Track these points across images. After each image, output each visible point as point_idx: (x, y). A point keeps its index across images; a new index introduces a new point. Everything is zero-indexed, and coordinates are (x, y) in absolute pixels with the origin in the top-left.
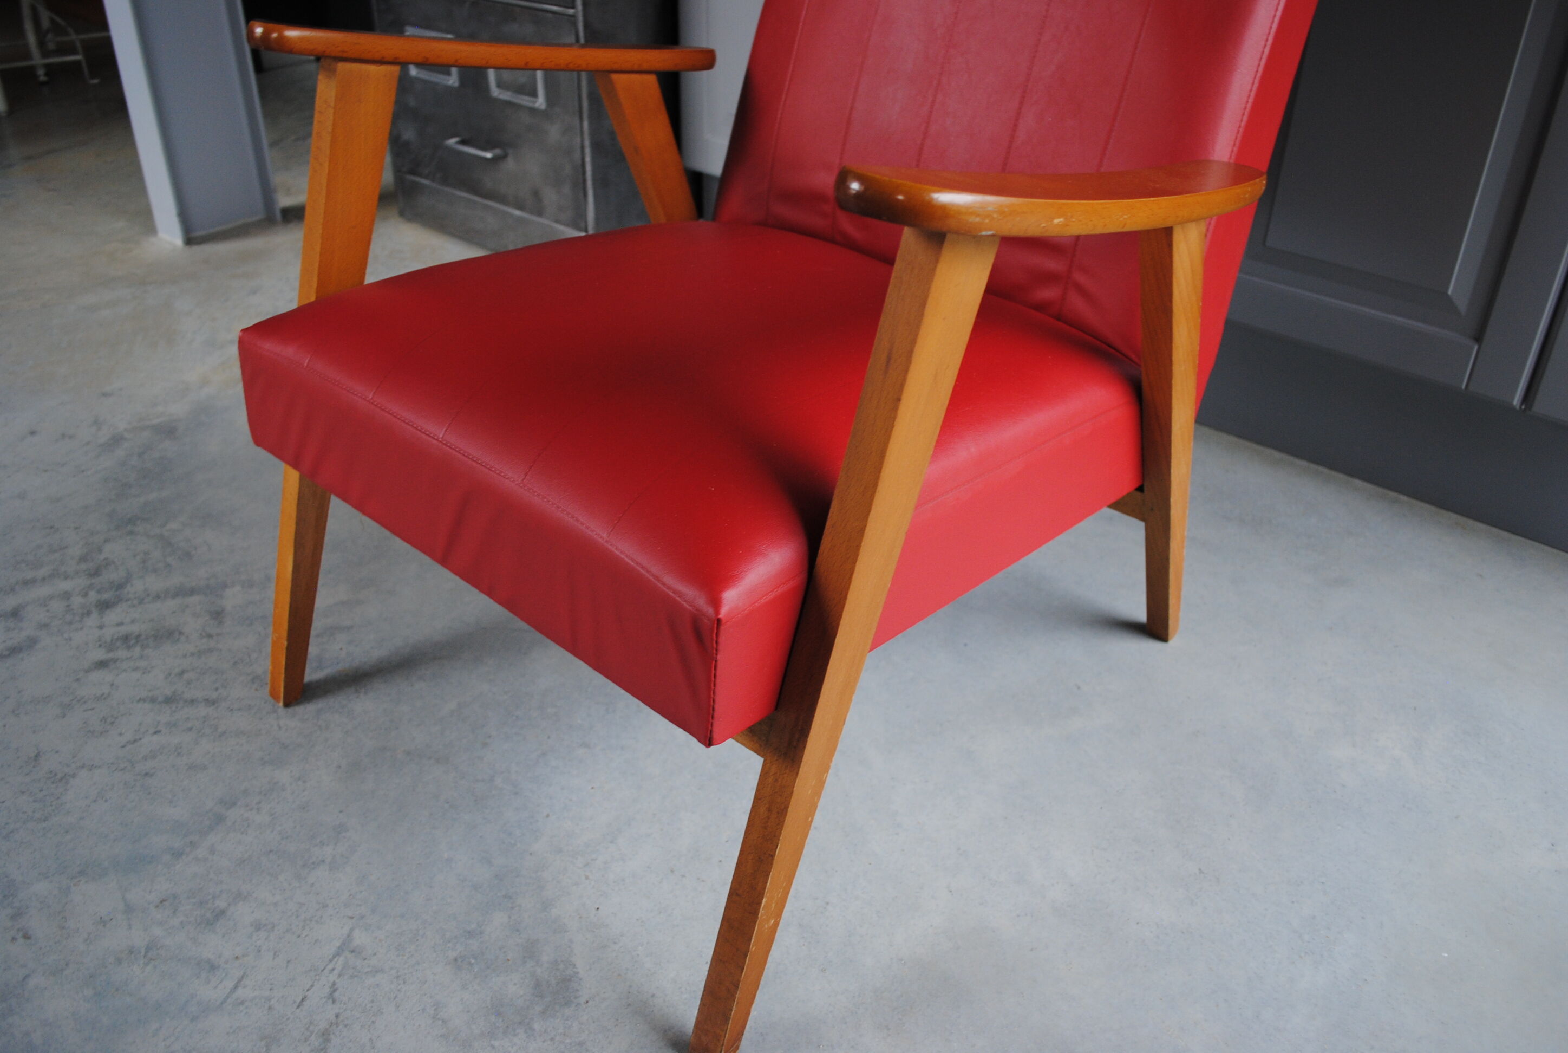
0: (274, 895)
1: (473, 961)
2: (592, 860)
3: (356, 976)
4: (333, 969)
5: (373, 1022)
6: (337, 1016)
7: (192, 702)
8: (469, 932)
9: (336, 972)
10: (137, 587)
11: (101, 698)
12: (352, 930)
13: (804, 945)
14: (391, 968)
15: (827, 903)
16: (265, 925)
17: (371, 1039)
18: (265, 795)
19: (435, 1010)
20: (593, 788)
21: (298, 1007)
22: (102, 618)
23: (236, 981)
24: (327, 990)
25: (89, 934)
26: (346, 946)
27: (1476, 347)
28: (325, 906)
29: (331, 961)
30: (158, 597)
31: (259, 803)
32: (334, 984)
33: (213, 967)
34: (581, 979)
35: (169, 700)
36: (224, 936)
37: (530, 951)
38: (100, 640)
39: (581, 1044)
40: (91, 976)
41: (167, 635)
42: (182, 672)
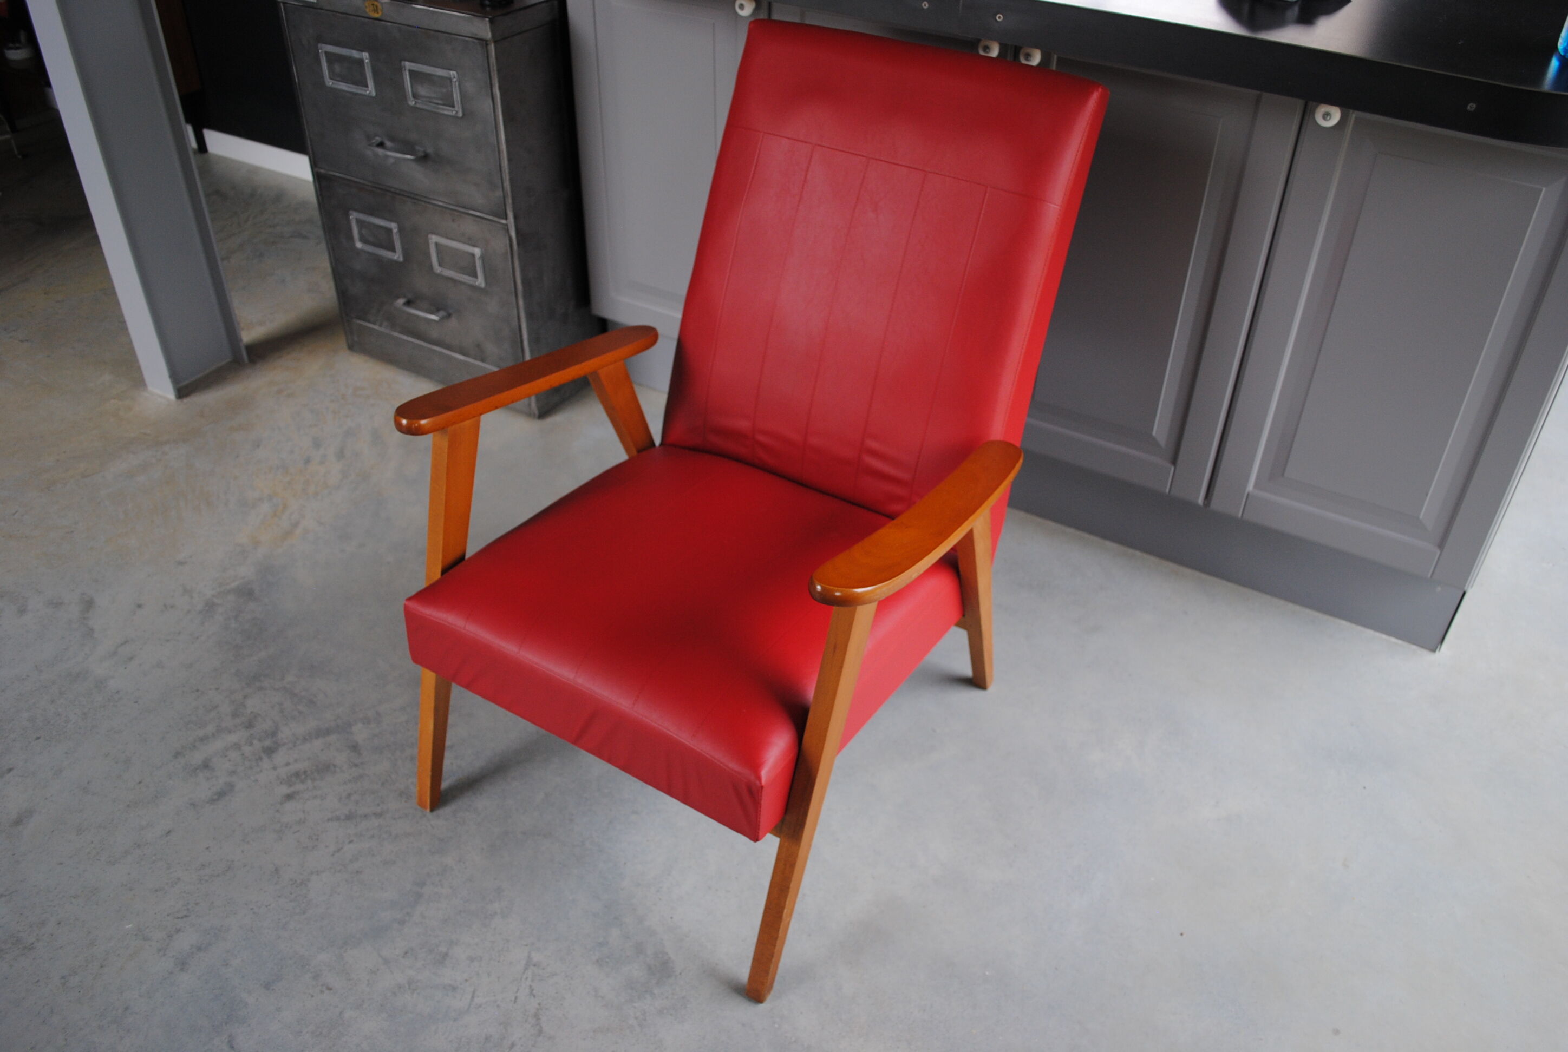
0: (473, 938)
1: (607, 960)
2: (660, 888)
3: (542, 980)
4: (527, 978)
5: (562, 1005)
6: (539, 1004)
7: (366, 816)
8: (600, 943)
10: (285, 733)
11: (301, 822)
12: (529, 953)
14: (561, 972)
16: (476, 958)
17: (564, 1014)
18: (442, 875)
19: (595, 991)
20: (648, 841)
21: (515, 1003)
22: (272, 760)
23: (471, 994)
24: (528, 991)
25: (368, 981)
26: (529, 963)
27: (1173, 468)
28: (508, 941)
29: (524, 973)
30: (305, 740)
31: (440, 880)
32: (530, 986)
33: (454, 989)
34: (673, 961)
35: (349, 817)
36: (453, 969)
37: (639, 949)
38: (279, 778)
39: (684, 998)
40: (382, 1006)
41: (325, 769)
42: (349, 795)
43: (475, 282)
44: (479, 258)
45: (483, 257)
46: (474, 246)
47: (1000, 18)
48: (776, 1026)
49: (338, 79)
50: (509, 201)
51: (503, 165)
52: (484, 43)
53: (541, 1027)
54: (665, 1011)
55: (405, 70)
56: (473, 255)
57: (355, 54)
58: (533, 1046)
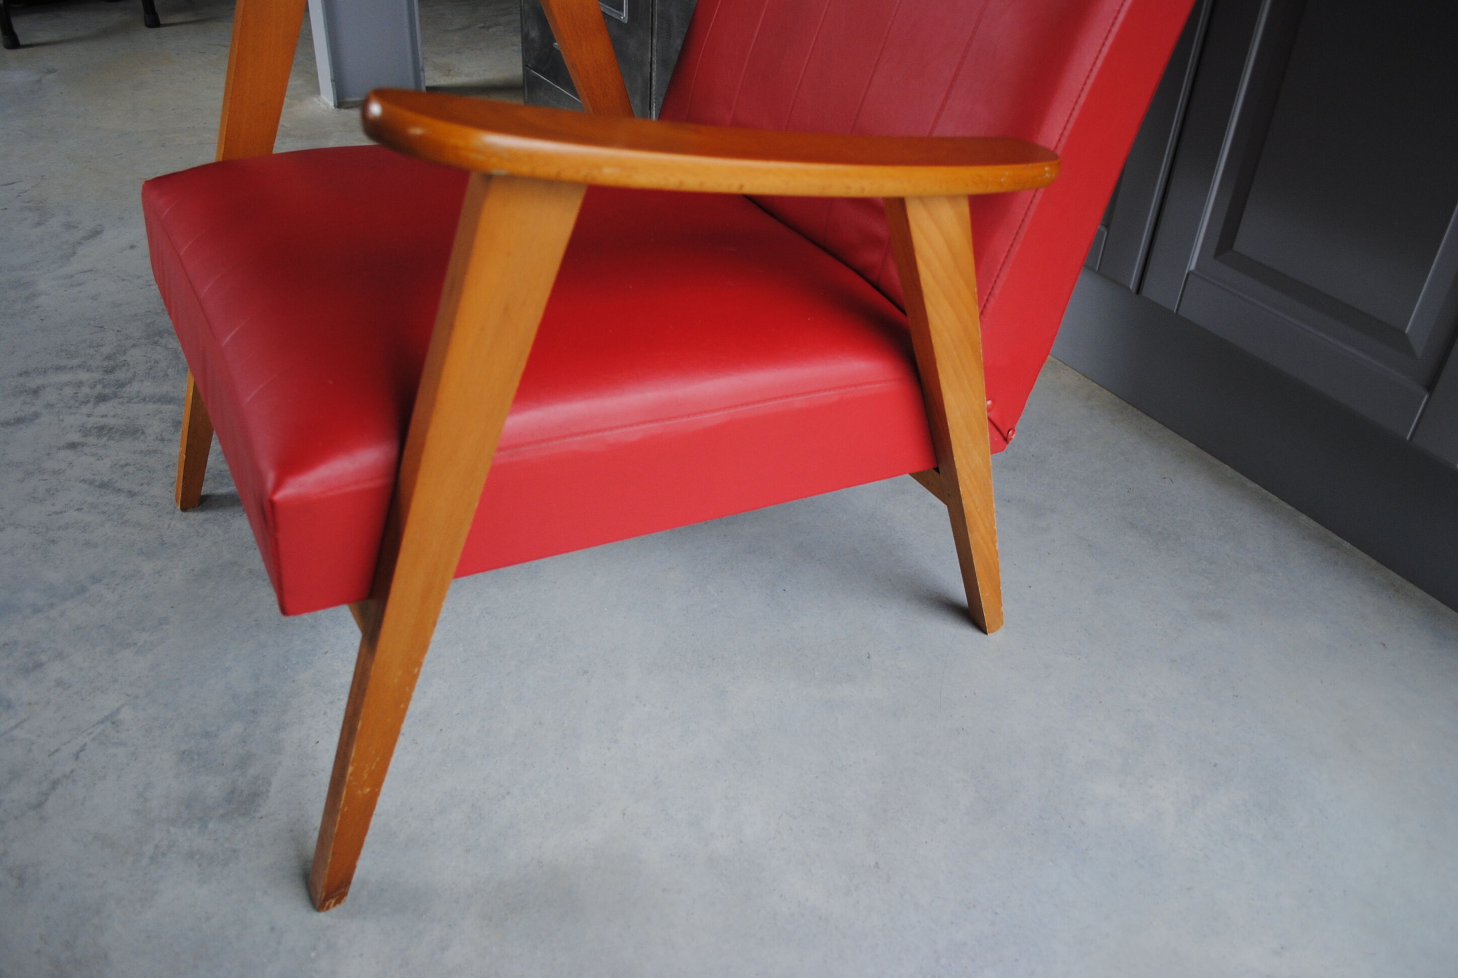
0: (84, 661)
1: (195, 757)
2: (339, 699)
3: (104, 743)
4: (91, 733)
5: (95, 784)
6: (72, 772)
7: (119, 491)
8: (207, 733)
9: (92, 736)
10: (134, 388)
11: (57, 472)
12: (123, 706)
13: (466, 823)
14: (133, 745)
15: (508, 793)
16: (64, 684)
17: (85, 797)
18: (126, 579)
19: (145, 788)
21: (50, 755)
22: (95, 408)
23: (19, 722)
24: (77, 748)
26: (112, 720)
27: (1426, 397)
28: (116, 681)
29: (94, 726)
30: (143, 400)
31: (117, 585)
32: (85, 745)
33: (9, 707)
34: (268, 797)
35: (103, 485)
36: (31, 684)
37: (243, 762)
38: (83, 426)
39: (235, 851)
41: (132, 431)
42: (125, 465)
48: (313, 954)
53: (46, 799)
54: (197, 857)
58: (16, 818)
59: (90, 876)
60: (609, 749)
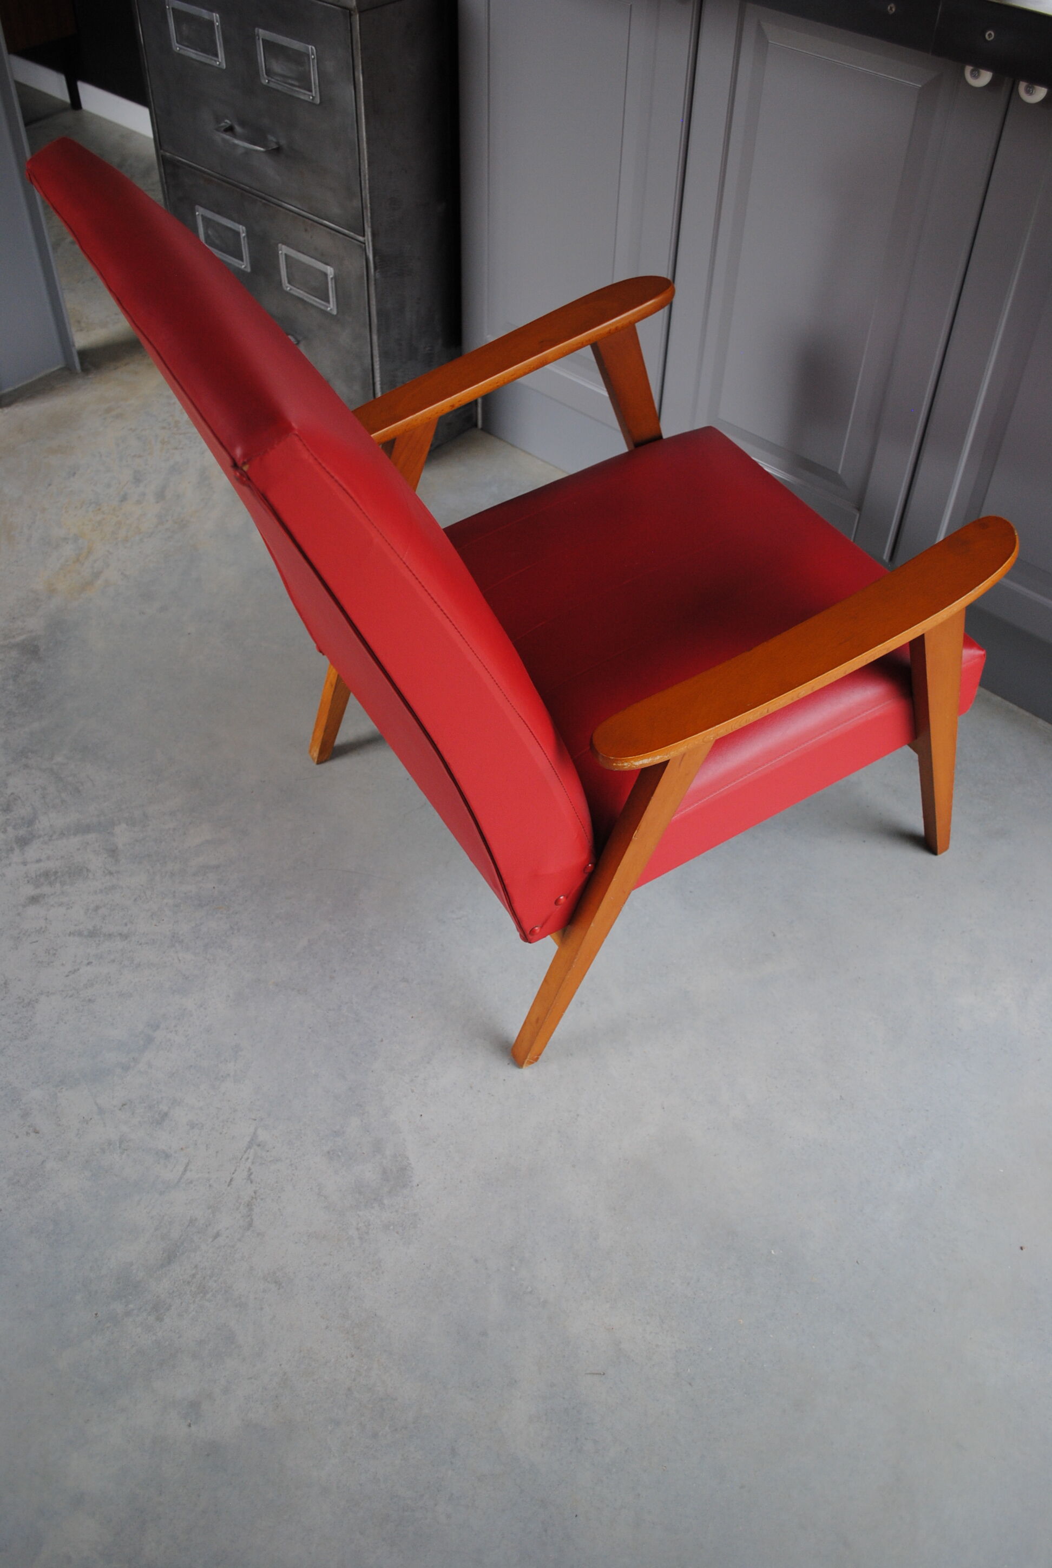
0: (199, 1101)
1: (340, 1154)
2: (416, 1077)
3: (264, 1164)
5: (279, 1197)
6: (255, 1192)
7: (110, 936)
8: (335, 1132)
9: (250, 1161)
10: (43, 823)
11: (41, 931)
12: (256, 1129)
13: (561, 1147)
14: (287, 1158)
15: (578, 1115)
16: (197, 1124)
17: (279, 1209)
18: (179, 1019)
19: (319, 1189)
20: (412, 1017)
21: (229, 1185)
22: (23, 854)
23: (184, 1166)
24: (246, 1174)
25: (78, 1130)
26: (253, 1142)
28: (235, 1111)
29: (245, 1152)
30: (62, 834)
31: (175, 1026)
32: (250, 1169)
33: (167, 1156)
34: (412, 1169)
35: (93, 934)
36: (170, 1133)
37: (378, 1147)
38: (27, 877)
39: (415, 1215)
40: (87, 1162)
41: (77, 872)
42: (97, 908)
43: (327, 307)
44: (332, 279)
45: (335, 278)
46: (327, 264)
47: (990, 35)
48: (513, 1269)
49: (186, 44)
50: (368, 214)
51: (362, 167)
52: (348, 12)
53: (252, 1220)
54: (392, 1227)
55: (259, 39)
56: (326, 275)
57: (204, 14)
58: (239, 1240)
59: (325, 1264)
60: (629, 1061)
